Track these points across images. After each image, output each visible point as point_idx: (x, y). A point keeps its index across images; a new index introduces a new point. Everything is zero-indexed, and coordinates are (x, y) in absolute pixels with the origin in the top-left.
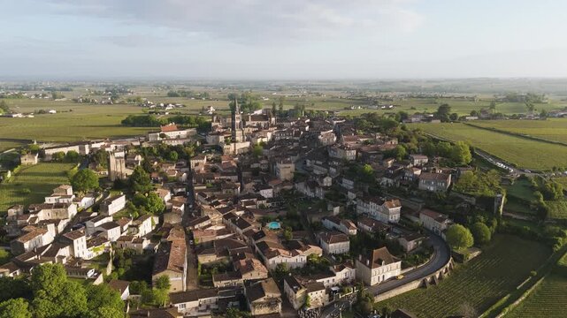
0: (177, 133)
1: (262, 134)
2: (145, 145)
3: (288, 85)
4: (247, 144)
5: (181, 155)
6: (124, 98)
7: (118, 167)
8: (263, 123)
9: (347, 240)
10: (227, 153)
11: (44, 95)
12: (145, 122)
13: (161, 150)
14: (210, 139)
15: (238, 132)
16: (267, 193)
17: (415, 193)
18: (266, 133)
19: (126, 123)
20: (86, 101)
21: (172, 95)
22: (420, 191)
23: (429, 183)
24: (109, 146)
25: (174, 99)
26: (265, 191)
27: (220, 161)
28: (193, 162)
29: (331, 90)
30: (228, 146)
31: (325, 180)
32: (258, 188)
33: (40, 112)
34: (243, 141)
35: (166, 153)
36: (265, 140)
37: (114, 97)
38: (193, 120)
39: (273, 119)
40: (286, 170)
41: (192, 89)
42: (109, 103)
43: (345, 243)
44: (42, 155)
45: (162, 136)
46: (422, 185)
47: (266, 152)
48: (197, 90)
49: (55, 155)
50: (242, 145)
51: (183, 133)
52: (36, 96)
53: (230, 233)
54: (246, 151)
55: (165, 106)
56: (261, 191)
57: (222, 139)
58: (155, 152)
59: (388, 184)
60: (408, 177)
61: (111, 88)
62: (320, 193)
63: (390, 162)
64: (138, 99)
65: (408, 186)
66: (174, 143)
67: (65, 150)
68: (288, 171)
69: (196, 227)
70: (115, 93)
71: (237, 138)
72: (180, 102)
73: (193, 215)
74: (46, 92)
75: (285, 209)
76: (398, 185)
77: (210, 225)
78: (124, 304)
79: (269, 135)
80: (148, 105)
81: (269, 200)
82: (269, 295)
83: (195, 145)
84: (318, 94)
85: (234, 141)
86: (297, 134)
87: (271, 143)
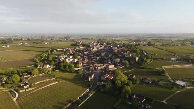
1: (100, 47)
2: (75, 49)
4: (97, 50)
5: (83, 51)
6: (69, 39)
7: (71, 52)
8: (101, 45)
11: (48, 39)
12: (75, 45)
13: (78, 50)
14: (89, 48)
15: (95, 47)
16: (98, 58)
17: (124, 57)
19: (71, 45)
20: (60, 41)
21: (83, 39)
25: (83, 40)
27: (90, 53)
28: (85, 53)
30: (92, 50)
32: (96, 57)
33: (50, 43)
35: (79, 51)
36: (101, 49)
37: (67, 40)
38: (86, 45)
40: (103, 54)
41: (89, 37)
42: (66, 41)
44: (57, 50)
45: (79, 48)
48: (90, 37)
49: (59, 50)
50: (95, 50)
51: (83, 47)
55: (80, 42)
57: (91, 48)
59: (120, 56)
60: (124, 55)
61: (66, 37)
62: (108, 58)
63: (122, 52)
64: (73, 40)
66: (81, 49)
67: (61, 49)
69: (84, 61)
70: (67, 38)
72: (84, 41)
73: (84, 59)
74: (48, 38)
75: (100, 60)
76: (122, 56)
79: (102, 48)
80: (76, 42)
81: (98, 59)
82: (92, 67)
83: (86, 50)
84: (127, 39)
85: (94, 49)
86: (109, 48)
87: (102, 50)
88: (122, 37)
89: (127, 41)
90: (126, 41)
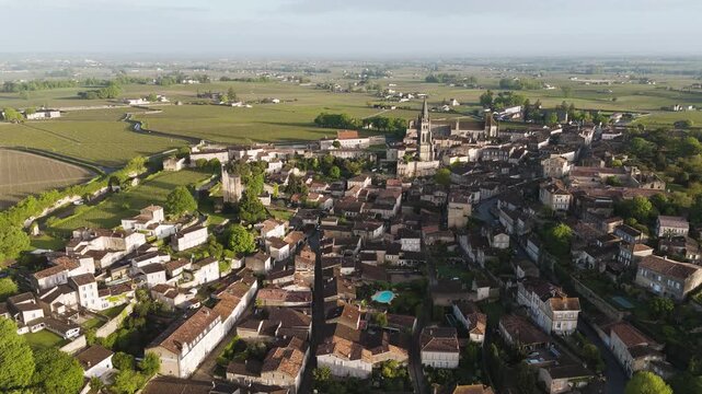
0: (357, 141)
1: (463, 149)
3: (608, 64)
4: (436, 164)
7: (232, 187)
8: (475, 134)
9: (456, 351)
10: (402, 175)
12: (336, 123)
13: (323, 164)
14: (390, 154)
15: (424, 148)
16: (411, 244)
17: (628, 287)
18: (467, 149)
19: (319, 122)
22: (635, 286)
23: (654, 277)
24: (267, 154)
25: (423, 88)
26: (410, 241)
27: (384, 186)
28: (351, 184)
29: (677, 73)
30: (404, 166)
31: (497, 238)
33: (264, 101)
34: (431, 160)
35: (327, 168)
36: (463, 160)
39: (494, 128)
40: (457, 214)
43: (450, 355)
44: (188, 161)
45: (336, 144)
46: (642, 278)
47: (456, 177)
50: (427, 164)
51: (365, 142)
52: (289, 79)
53: (304, 300)
54: (433, 172)
56: (403, 240)
57: (401, 154)
58: (315, 165)
59: (587, 263)
60: (624, 259)
62: (481, 257)
63: (612, 225)
65: (618, 273)
67: (210, 157)
68: (459, 214)
69: (275, 281)
71: (422, 155)
75: (420, 274)
76: (603, 268)
77: (291, 283)
78: (81, 382)
79: (473, 153)
81: (408, 255)
83: (368, 159)
84: (644, 81)
85: (417, 159)
86: (517, 154)
87: (469, 165)
88: (618, 71)
89: (646, 94)
90: (636, 94)
